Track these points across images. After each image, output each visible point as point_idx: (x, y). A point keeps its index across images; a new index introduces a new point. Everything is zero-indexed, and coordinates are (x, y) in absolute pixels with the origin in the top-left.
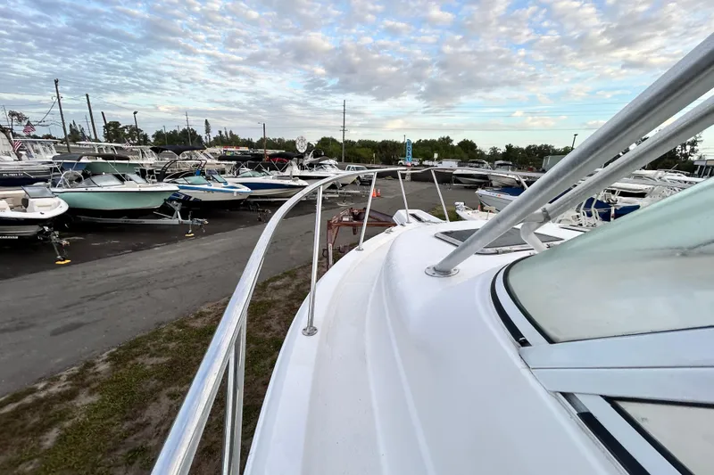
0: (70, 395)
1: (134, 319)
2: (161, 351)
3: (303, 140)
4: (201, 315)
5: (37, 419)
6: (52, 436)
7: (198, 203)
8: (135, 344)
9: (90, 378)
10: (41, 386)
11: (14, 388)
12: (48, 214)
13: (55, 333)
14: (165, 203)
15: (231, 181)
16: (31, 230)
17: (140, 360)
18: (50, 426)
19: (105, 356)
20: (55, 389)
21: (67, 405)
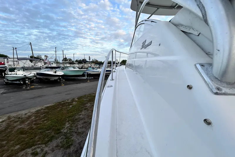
0: (73, 102)
1: (81, 93)
2: (86, 98)
5: (67, 104)
6: (71, 106)
7: (90, 74)
8: (81, 97)
9: (75, 100)
10: (67, 101)
11: (62, 101)
12: (61, 74)
13: (66, 94)
14: (83, 74)
16: (57, 78)
17: (83, 99)
18: (70, 105)
19: (76, 98)
20: (69, 101)
21: (72, 103)
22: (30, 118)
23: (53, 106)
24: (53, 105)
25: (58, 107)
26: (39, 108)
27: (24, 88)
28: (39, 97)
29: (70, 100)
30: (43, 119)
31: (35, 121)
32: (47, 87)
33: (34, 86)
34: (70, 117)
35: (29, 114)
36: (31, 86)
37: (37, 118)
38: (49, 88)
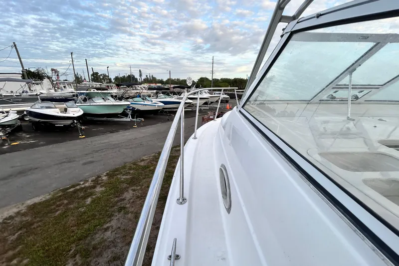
0: (94, 187)
1: (115, 160)
2: (127, 174)
3: (190, 79)
4: (143, 160)
5: (82, 194)
6: (89, 200)
8: (117, 170)
9: (100, 182)
10: (82, 183)
11: (72, 183)
12: (76, 115)
13: (85, 164)
15: (154, 100)
16: (69, 122)
17: (119, 176)
18: (88, 196)
19: (105, 174)
20: (87, 185)
21: (93, 190)
23: (47, 201)
24: (48, 197)
25: (58, 206)
26: (12, 211)
28: (22, 173)
29: (90, 181)
30: (11, 253)
33: (20, 140)
34: (80, 240)
36: (14, 141)
38: (51, 146)
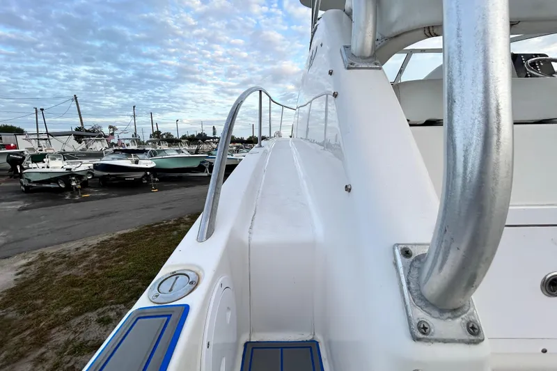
0: (179, 225)
6: (175, 233)
10: (165, 222)
11: (155, 221)
12: (149, 166)
13: (163, 210)
14: (200, 164)
16: (140, 175)
18: (174, 230)
20: (170, 223)
22: (88, 256)
23: (136, 232)
24: (135, 230)
25: (146, 235)
26: (106, 238)
27: (67, 198)
28: (103, 215)
29: (172, 220)
30: (116, 259)
31: (100, 261)
32: (120, 196)
33: (89, 193)
35: (86, 249)
36: (83, 193)
37: (104, 256)
